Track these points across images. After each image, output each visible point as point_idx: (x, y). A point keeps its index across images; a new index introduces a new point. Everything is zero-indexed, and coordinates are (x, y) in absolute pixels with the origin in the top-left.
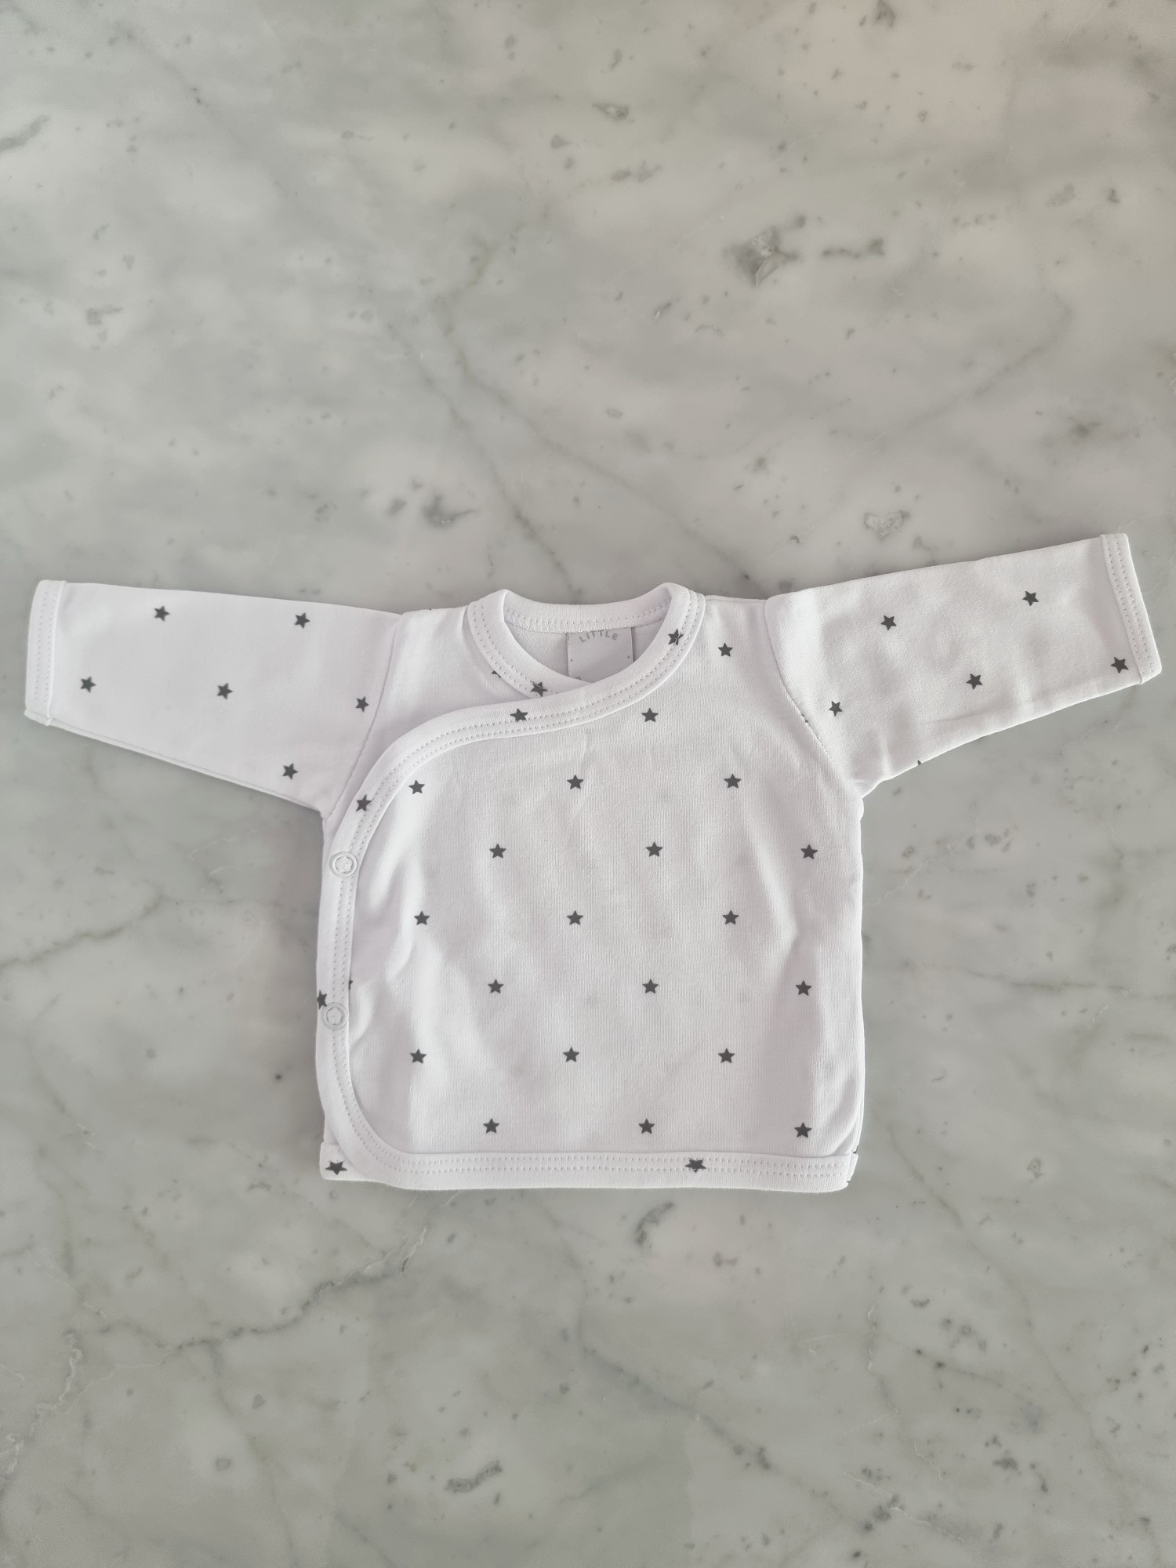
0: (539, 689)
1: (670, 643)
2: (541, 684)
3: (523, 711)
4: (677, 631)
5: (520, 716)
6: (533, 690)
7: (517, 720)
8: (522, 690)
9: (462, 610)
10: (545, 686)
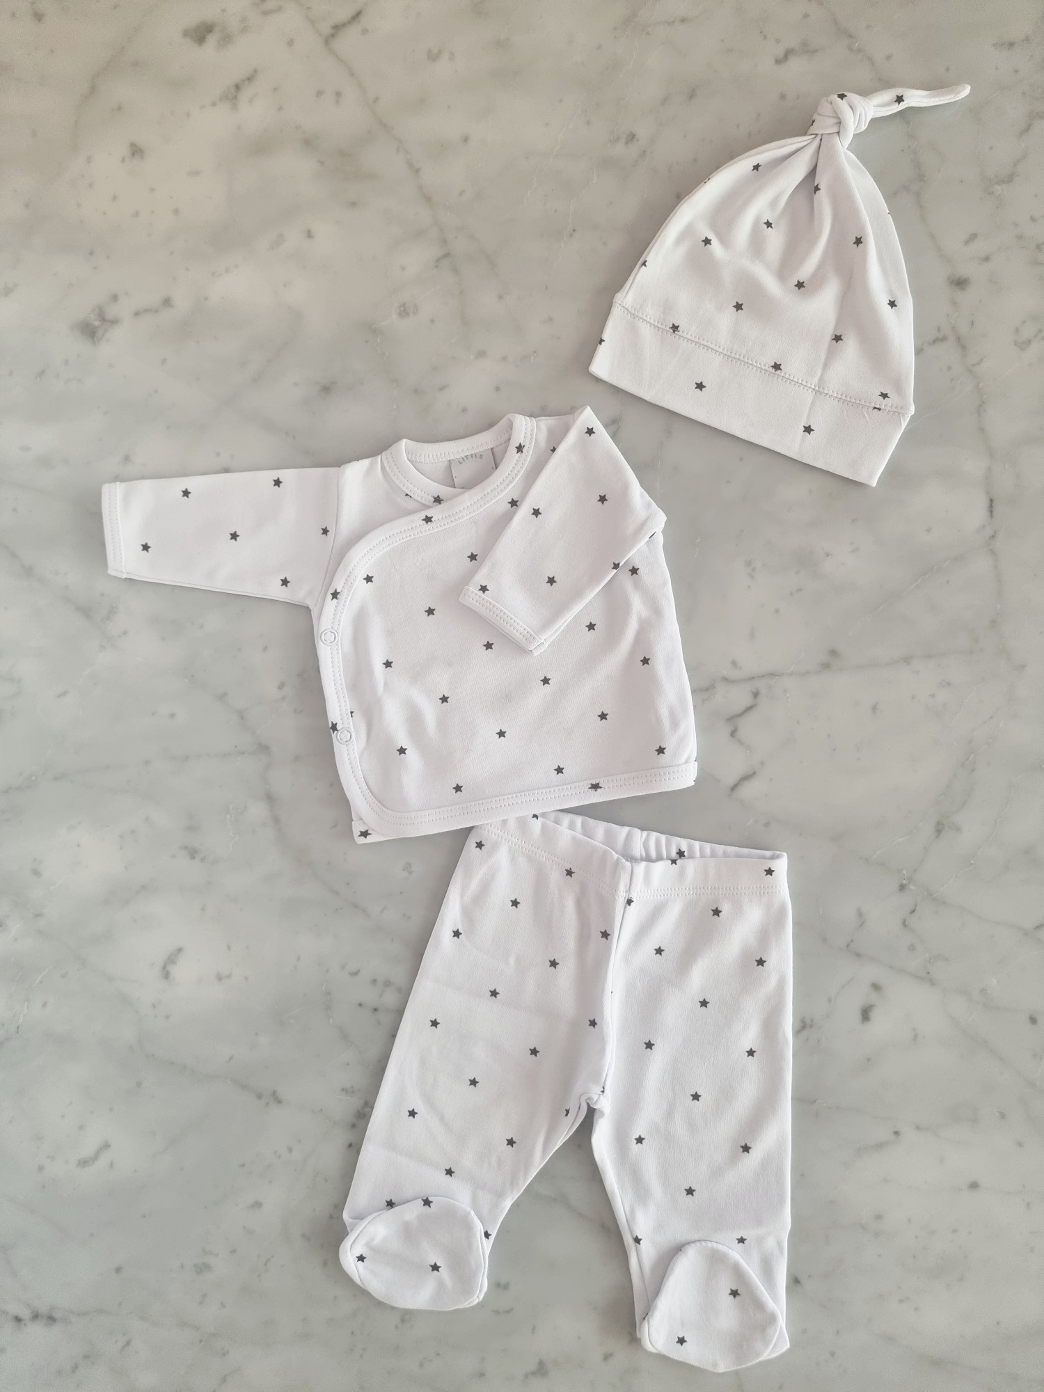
0: (438, 500)
1: (518, 452)
2: (438, 497)
3: (429, 516)
4: (520, 444)
5: (428, 520)
6: (434, 502)
7: (427, 523)
8: (426, 503)
9: (379, 457)
10: (441, 497)
